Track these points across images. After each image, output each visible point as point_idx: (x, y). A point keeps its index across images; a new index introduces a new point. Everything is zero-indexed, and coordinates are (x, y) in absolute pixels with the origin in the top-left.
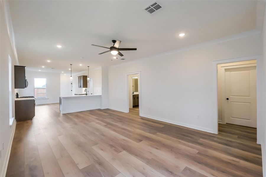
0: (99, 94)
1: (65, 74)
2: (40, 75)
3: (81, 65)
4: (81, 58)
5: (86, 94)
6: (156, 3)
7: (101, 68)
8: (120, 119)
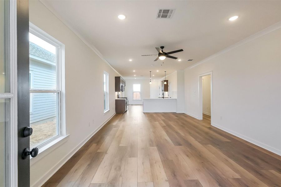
0: (175, 98)
1: (154, 80)
2: (137, 82)
3: (158, 71)
4: (152, 66)
5: (163, 98)
6: (160, 11)
7: (176, 71)
8: (184, 124)
